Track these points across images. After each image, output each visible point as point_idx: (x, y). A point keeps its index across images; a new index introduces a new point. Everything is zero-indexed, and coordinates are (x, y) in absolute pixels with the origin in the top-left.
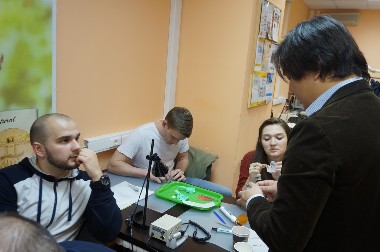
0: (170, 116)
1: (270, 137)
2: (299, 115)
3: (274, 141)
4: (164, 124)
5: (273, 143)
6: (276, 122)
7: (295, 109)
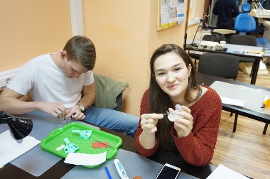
0: (68, 47)
1: (163, 73)
2: (212, 33)
3: (171, 76)
4: (63, 55)
5: (171, 80)
6: (169, 50)
7: (209, 28)
